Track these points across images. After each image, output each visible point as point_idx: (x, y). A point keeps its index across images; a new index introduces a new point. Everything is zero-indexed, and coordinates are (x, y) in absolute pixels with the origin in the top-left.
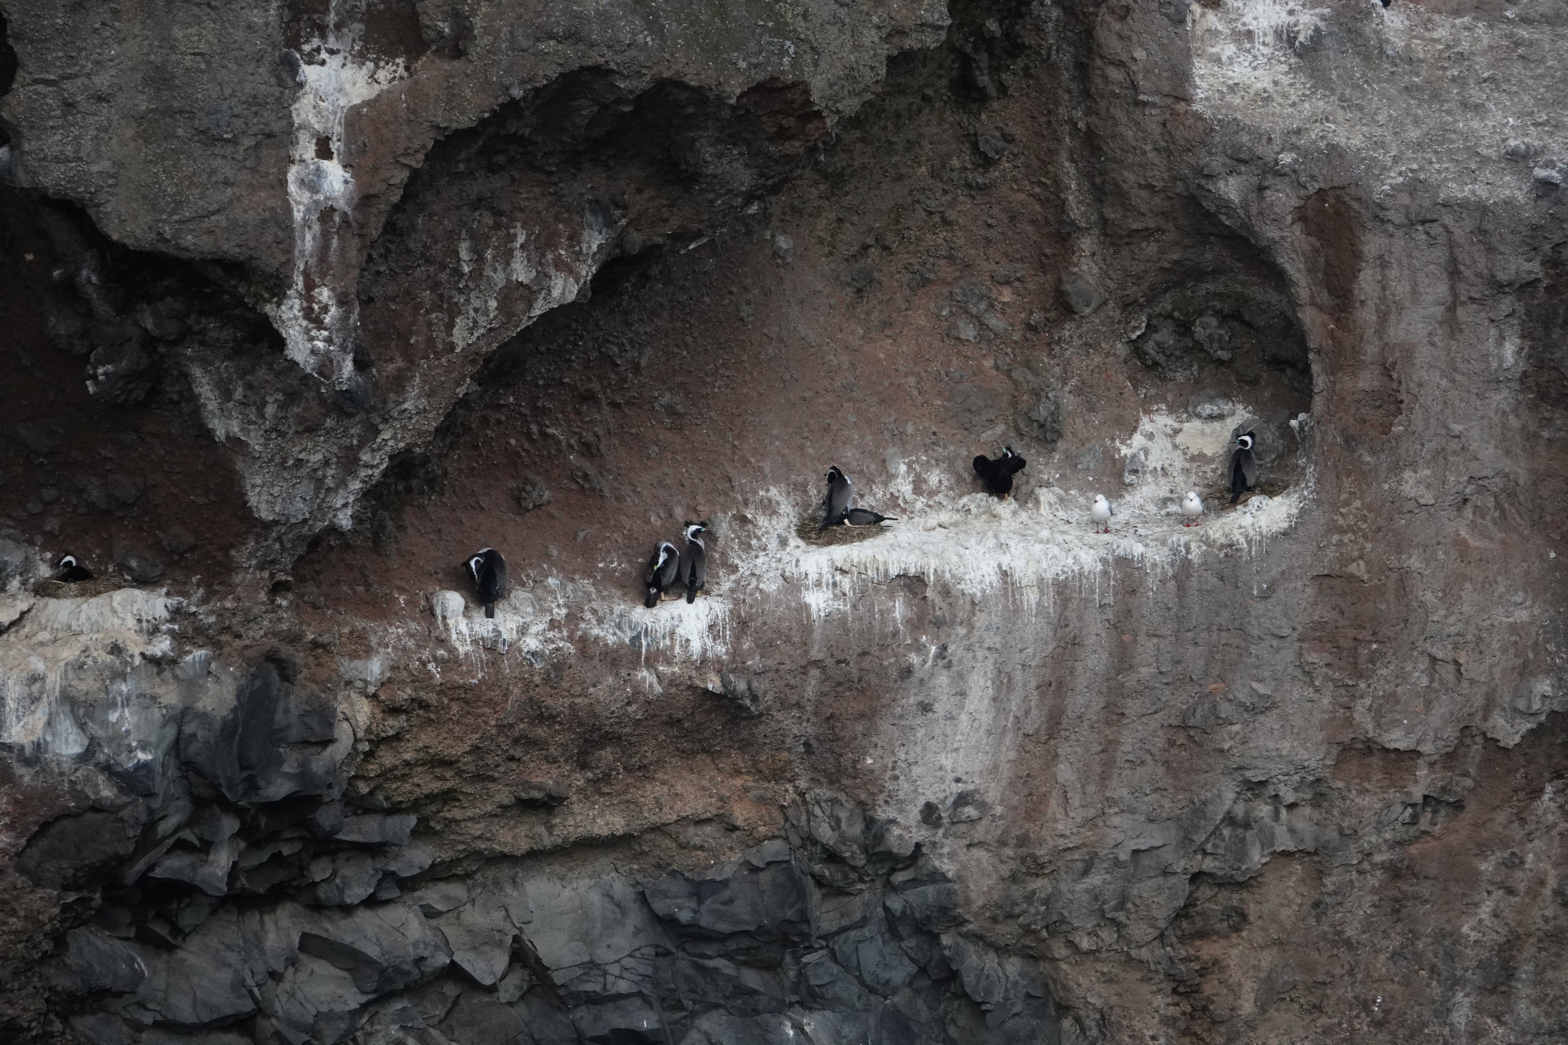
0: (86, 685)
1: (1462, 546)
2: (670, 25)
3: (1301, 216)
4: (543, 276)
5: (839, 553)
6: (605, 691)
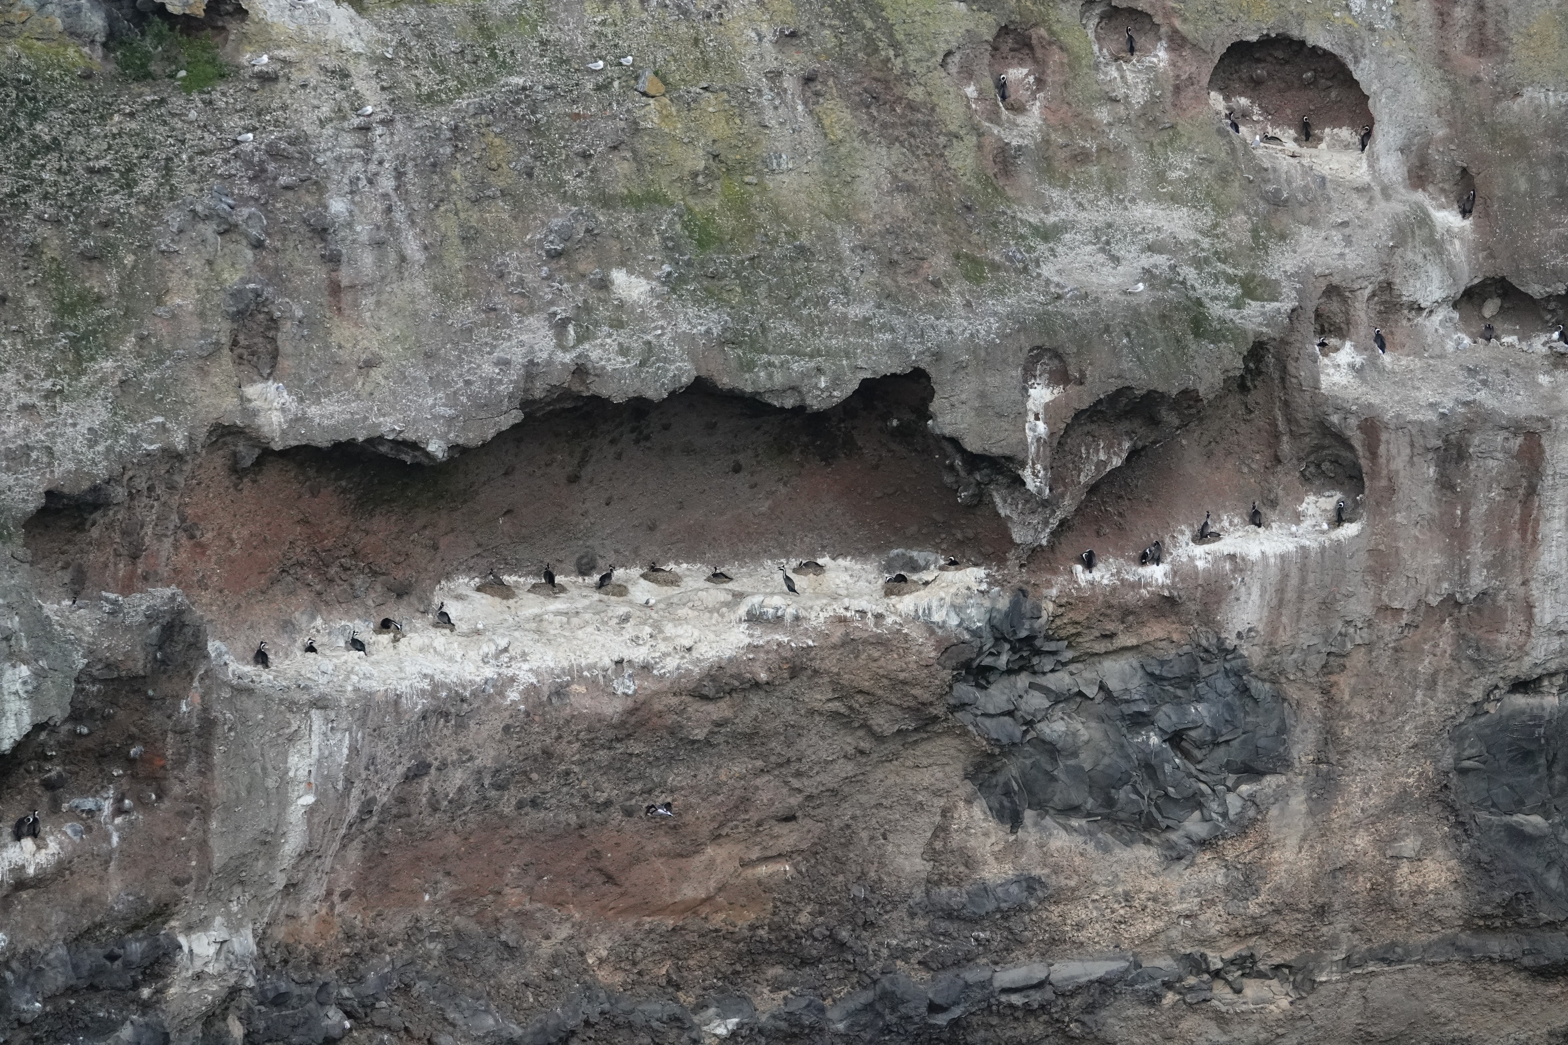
0: (959, 601)
1: (1416, 537)
2: (1152, 372)
3: (1359, 427)
4: (1110, 458)
5: (1207, 547)
6: (1130, 597)
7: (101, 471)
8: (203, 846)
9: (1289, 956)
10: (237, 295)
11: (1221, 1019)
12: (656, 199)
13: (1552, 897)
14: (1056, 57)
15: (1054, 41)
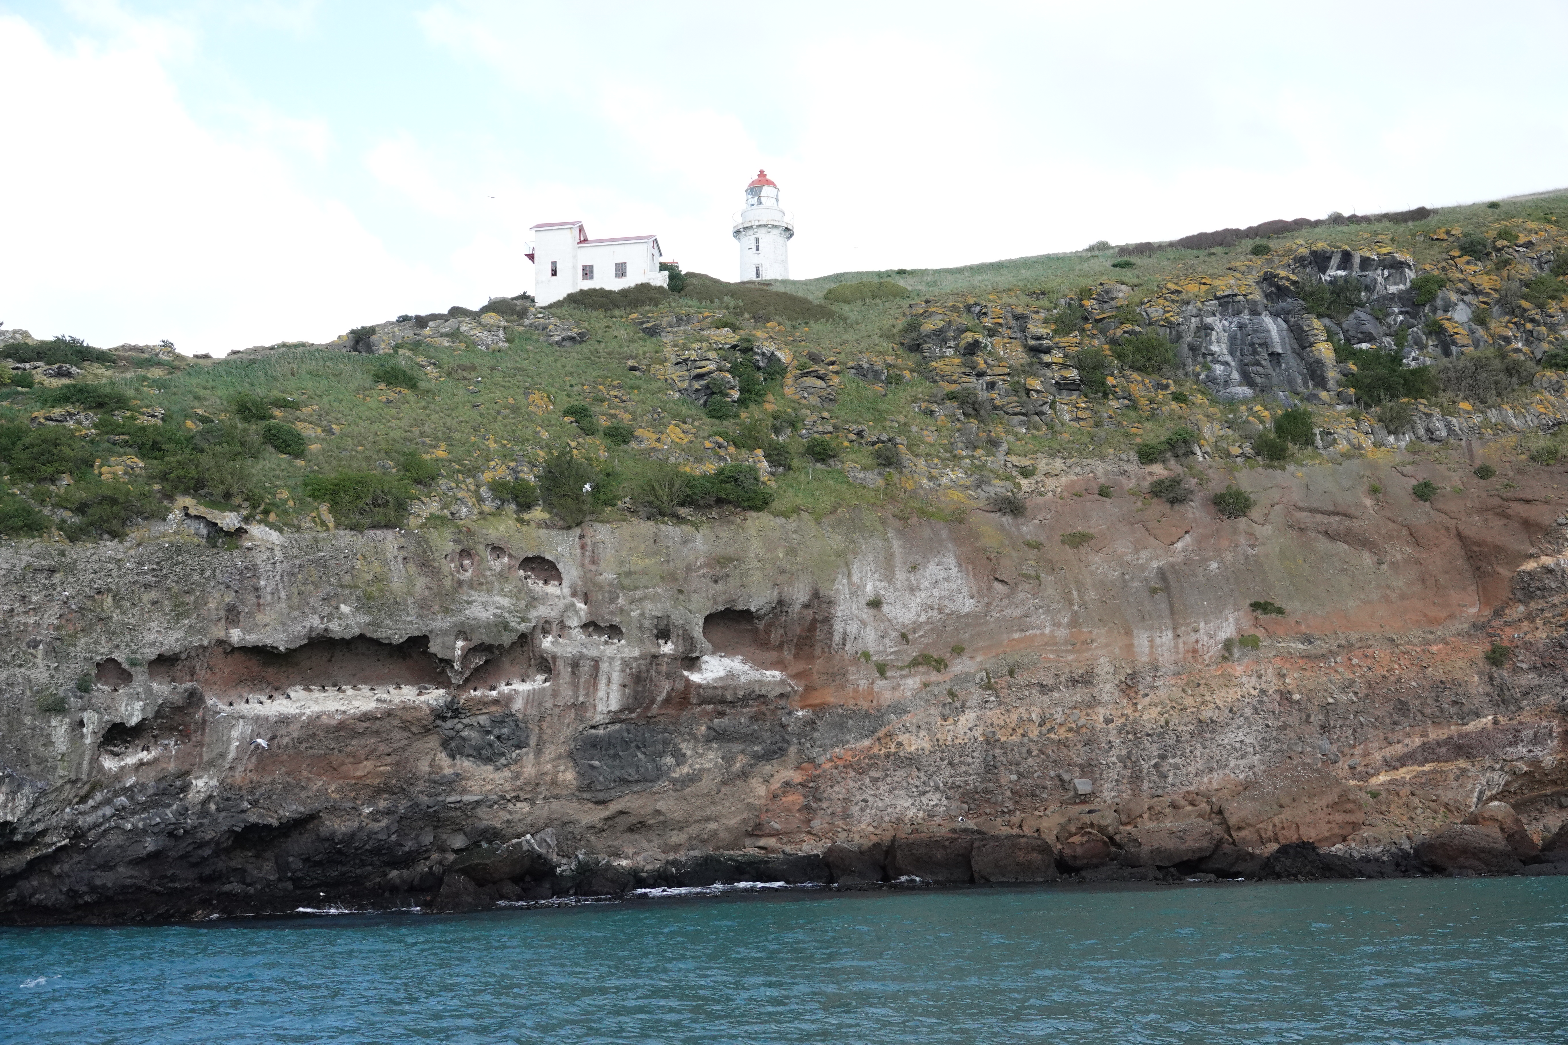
0: (437, 698)
1: (565, 687)
2: (491, 639)
3: (551, 658)
4: (479, 662)
5: (508, 687)
6: (486, 699)
7: (177, 650)
8: (201, 756)
9: (529, 796)
10: (228, 604)
11: (510, 812)
12: (358, 587)
13: (600, 783)
14: (477, 558)
15: (477, 554)
